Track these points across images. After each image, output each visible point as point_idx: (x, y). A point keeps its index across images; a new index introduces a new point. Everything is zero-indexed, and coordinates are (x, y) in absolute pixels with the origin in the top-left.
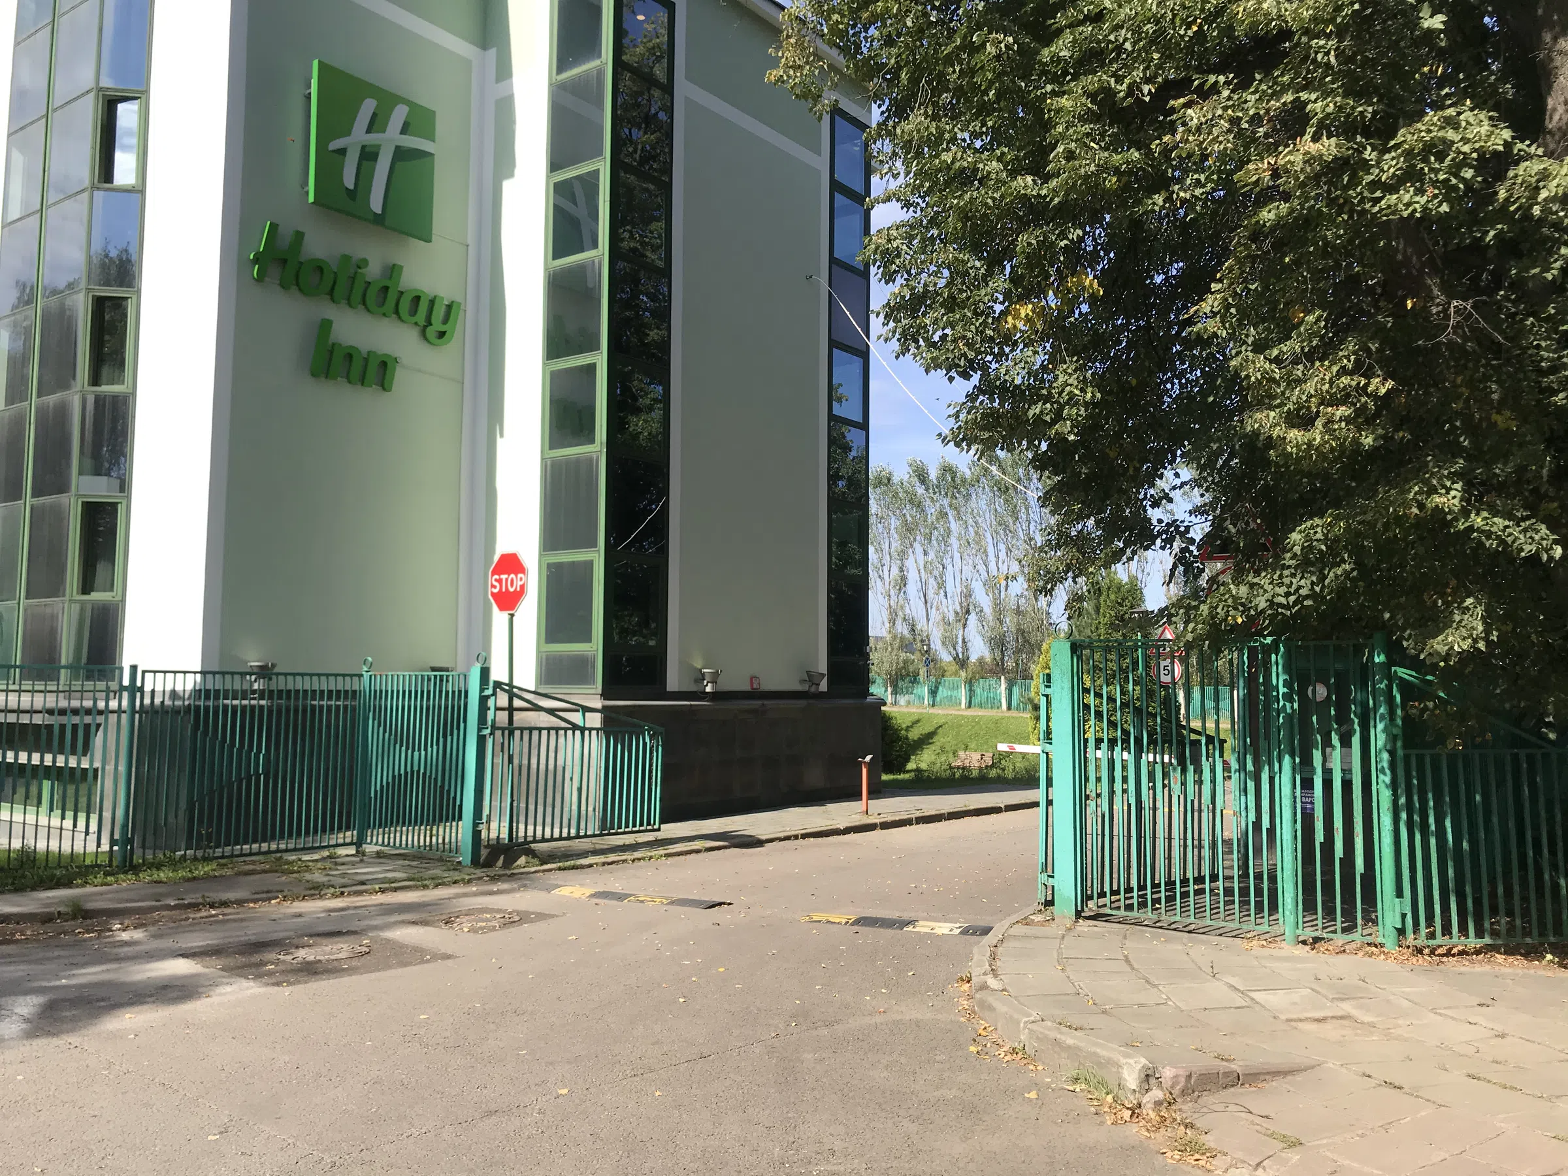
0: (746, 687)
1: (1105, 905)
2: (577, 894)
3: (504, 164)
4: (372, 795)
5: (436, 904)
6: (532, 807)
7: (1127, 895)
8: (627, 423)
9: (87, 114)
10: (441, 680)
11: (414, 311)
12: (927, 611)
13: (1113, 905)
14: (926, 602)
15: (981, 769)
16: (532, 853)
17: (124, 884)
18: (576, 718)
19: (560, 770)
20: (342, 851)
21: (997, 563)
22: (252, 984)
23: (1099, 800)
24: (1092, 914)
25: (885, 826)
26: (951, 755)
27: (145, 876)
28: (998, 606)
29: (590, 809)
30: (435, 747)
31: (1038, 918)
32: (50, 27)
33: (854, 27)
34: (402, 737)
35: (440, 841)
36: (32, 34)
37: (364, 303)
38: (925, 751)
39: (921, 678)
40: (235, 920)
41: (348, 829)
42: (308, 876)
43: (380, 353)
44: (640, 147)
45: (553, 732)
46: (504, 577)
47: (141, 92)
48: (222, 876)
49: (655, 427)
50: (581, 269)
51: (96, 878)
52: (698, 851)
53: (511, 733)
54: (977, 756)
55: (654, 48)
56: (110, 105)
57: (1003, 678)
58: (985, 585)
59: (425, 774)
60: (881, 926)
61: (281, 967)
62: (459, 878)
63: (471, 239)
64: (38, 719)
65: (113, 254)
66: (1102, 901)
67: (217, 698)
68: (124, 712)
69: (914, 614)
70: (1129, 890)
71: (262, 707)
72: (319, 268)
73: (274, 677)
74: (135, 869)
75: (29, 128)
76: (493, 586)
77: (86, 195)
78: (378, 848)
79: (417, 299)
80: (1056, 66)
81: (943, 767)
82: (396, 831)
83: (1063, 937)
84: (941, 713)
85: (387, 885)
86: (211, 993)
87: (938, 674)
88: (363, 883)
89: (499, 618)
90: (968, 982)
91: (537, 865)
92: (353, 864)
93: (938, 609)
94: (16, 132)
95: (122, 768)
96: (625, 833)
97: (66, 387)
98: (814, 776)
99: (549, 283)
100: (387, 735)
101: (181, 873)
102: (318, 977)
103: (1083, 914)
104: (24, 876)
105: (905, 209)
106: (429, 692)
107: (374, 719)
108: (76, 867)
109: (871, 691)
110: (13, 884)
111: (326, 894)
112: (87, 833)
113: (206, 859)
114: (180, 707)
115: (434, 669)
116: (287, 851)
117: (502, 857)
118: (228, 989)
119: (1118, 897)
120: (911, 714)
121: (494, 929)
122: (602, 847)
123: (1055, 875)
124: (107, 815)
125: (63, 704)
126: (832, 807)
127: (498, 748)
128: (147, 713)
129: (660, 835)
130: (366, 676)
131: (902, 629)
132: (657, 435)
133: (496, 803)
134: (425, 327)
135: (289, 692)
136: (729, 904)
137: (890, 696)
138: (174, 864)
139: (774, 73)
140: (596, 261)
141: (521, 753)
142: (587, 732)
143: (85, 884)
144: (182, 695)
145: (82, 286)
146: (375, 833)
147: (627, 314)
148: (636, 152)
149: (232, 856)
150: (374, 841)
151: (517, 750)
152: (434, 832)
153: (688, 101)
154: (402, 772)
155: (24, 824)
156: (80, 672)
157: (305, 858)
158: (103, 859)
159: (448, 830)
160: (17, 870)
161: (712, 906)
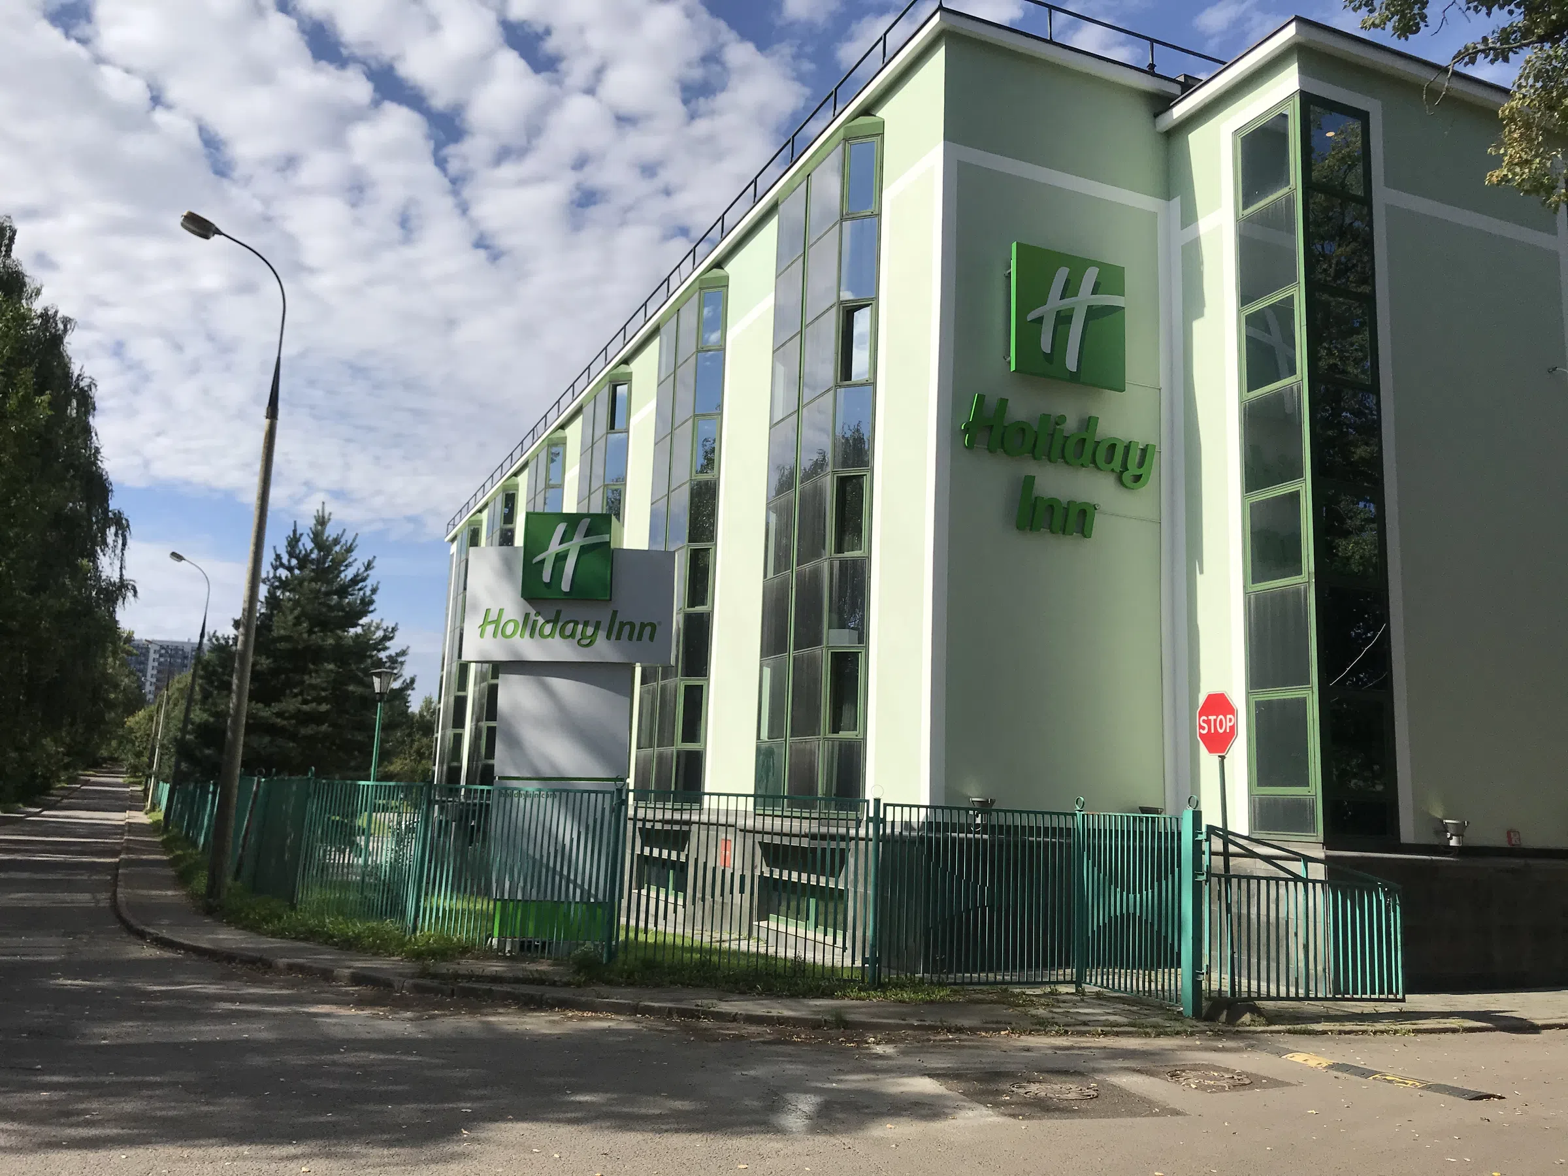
2: (1313, 1063)
3: (1193, 304)
4: (1090, 935)
5: (1158, 1054)
6: (1254, 960)
8: (1336, 547)
9: (830, 325)
10: (1153, 821)
11: (1110, 459)
16: (1257, 1011)
17: (875, 1000)
18: (1297, 867)
19: (1282, 922)
20: (1063, 989)
22: (991, 1112)
27: (892, 995)
29: (1320, 968)
30: (1150, 890)
32: (802, 257)
34: (1113, 879)
35: (1160, 987)
36: (789, 266)
37: (1063, 457)
40: (970, 1047)
41: (1067, 966)
42: (1033, 1012)
43: (1080, 501)
44: (1334, 261)
45: (1273, 883)
46: (1212, 718)
47: (872, 299)
48: (954, 1002)
49: (1369, 548)
50: (1279, 397)
51: (852, 991)
52: (1454, 1031)
53: (1228, 882)
55: (1344, 158)
56: (848, 314)
59: (1140, 917)
61: (1015, 1099)
62: (1179, 1029)
63: (1163, 383)
64: (805, 843)
65: (848, 434)
67: (946, 830)
68: (871, 840)
71: (985, 841)
72: (1022, 429)
73: (994, 814)
74: (878, 985)
75: (788, 344)
76: (1202, 728)
77: (832, 392)
78: (1097, 989)
79: (1113, 447)
82: (1114, 973)
85: (1109, 1029)
86: (957, 1116)
88: (1085, 1024)
89: (1208, 761)
91: (1264, 1025)
92: (1075, 1005)
94: (779, 348)
95: (870, 892)
96: (1362, 1000)
97: (819, 556)
99: (1245, 414)
100: (1102, 875)
101: (921, 996)
102: (1050, 1114)
104: (797, 984)
106: (1141, 833)
107: (1088, 859)
108: (836, 980)
110: (789, 990)
111: (1051, 1031)
112: (844, 949)
113: (941, 984)
114: (915, 837)
115: (1144, 810)
116: (1011, 983)
117: (1225, 1013)
118: (970, 1114)
121: (1223, 1089)
122: (1337, 1013)
124: (859, 934)
125: (824, 830)
127: (1215, 896)
128: (888, 842)
129: (1405, 1007)
130: (1079, 815)
132: (1372, 557)
133: (1216, 953)
134: (1122, 473)
135: (1009, 827)
136: (1500, 1098)
138: (916, 986)
139: (1496, 174)
140: (1295, 388)
141: (1239, 902)
142: (1310, 885)
143: (844, 997)
144: (916, 826)
145: (829, 469)
146: (1094, 973)
147: (1330, 433)
148: (1331, 267)
149: (963, 983)
150: (1093, 981)
151: (1235, 898)
152: (1153, 978)
153: (1390, 209)
154: (1118, 913)
155: (796, 936)
156: (833, 803)
157: (1029, 992)
158: (857, 975)
159: (1166, 977)
160: (792, 978)
161: (1480, 1097)
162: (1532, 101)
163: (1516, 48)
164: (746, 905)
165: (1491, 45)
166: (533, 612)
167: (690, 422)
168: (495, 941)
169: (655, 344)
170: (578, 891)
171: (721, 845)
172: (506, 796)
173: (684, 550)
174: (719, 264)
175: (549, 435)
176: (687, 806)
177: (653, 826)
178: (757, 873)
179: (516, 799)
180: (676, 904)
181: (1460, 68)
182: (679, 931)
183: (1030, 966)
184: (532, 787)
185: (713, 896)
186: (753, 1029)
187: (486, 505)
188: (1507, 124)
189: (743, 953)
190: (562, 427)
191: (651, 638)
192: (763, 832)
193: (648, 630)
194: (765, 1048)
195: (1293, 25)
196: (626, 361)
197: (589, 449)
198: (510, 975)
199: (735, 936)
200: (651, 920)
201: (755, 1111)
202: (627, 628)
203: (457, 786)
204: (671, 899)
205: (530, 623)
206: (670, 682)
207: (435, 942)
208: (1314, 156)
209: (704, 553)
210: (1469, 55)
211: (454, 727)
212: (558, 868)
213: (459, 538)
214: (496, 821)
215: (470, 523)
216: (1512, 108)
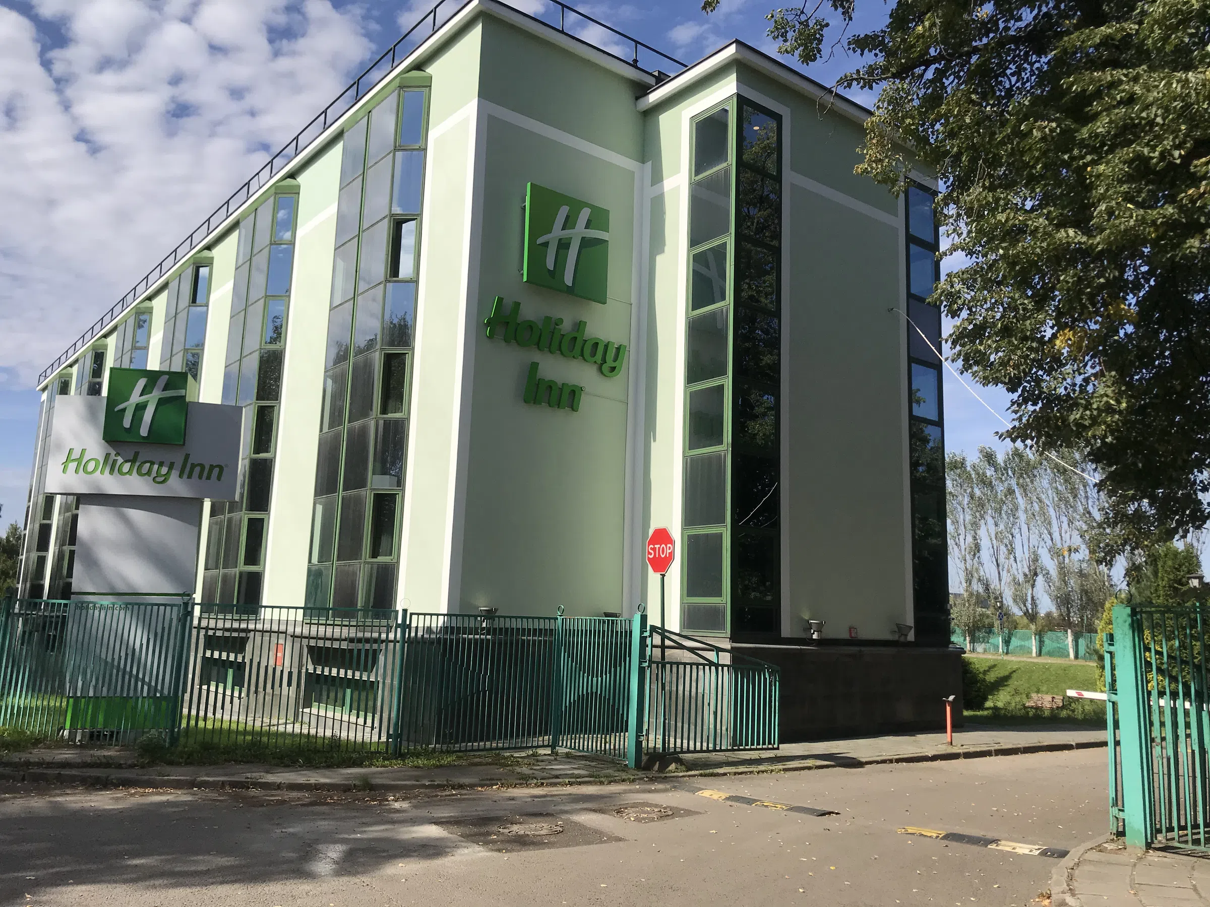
0: (845, 635)
1: (1173, 839)
2: (715, 797)
3: (657, 242)
4: (563, 710)
5: (610, 797)
6: (679, 725)
7: (1194, 831)
8: (747, 427)
9: (383, 232)
10: (613, 623)
11: (593, 354)
12: (999, 573)
13: (1181, 839)
14: (998, 565)
15: (1052, 709)
16: (680, 761)
17: (395, 767)
18: (711, 656)
19: (700, 696)
20: (541, 751)
21: (1060, 531)
22: (481, 849)
23: (1164, 743)
24: (1161, 846)
25: (968, 755)
26: (1024, 696)
27: (409, 762)
28: (1063, 571)
29: (724, 728)
30: (608, 675)
31: (1110, 846)
32: (362, 177)
33: (923, 125)
34: (583, 666)
35: (612, 747)
36: (351, 183)
37: (560, 349)
38: (1001, 692)
39: (995, 630)
40: (469, 800)
41: (546, 734)
42: (518, 769)
43: (570, 384)
44: (756, 221)
45: (694, 667)
46: (657, 546)
47: (418, 215)
48: (459, 766)
49: (769, 429)
50: (713, 315)
51: (378, 761)
52: (809, 768)
53: (664, 666)
54: (1048, 698)
55: (765, 147)
56: (398, 224)
57: (1069, 631)
58: (1050, 551)
59: (601, 695)
60: (968, 842)
61: (501, 838)
62: (626, 778)
63: (634, 300)
64: (344, 645)
65: (396, 321)
66: (1170, 835)
67: (458, 633)
68: (398, 642)
69: (988, 576)
70: (1196, 826)
71: (488, 640)
72: (530, 326)
73: (497, 619)
74: (401, 756)
75: (347, 244)
76: (650, 553)
77: (382, 286)
78: (568, 750)
79: (596, 345)
80: (1094, 141)
81: (1018, 707)
82: (580, 737)
83: (1135, 865)
84: (1013, 660)
85: (573, 780)
86: (454, 853)
87: (1010, 626)
88: (557, 777)
89: (654, 578)
90: (1049, 898)
91: (684, 771)
92: (550, 762)
93: (1008, 571)
94: (339, 247)
95: (396, 683)
96: (751, 750)
97: (367, 415)
98: (905, 711)
99: (689, 327)
100: (574, 664)
101: (433, 762)
102: (527, 848)
103: (1153, 846)
104: (332, 757)
105: (969, 256)
106: (604, 631)
107: (565, 652)
108: (365, 752)
109: (952, 640)
110: (326, 762)
111: (531, 784)
112: (373, 728)
113: (448, 752)
114: (433, 639)
115: (607, 615)
116: (503, 749)
117: (658, 763)
118: (466, 851)
119: (1185, 832)
120: (987, 660)
121: (653, 820)
122: (734, 760)
123: (1125, 809)
124: (385, 716)
125: (360, 635)
126: (921, 737)
127: (653, 677)
128: (412, 643)
129: (779, 753)
130: (559, 621)
131: (978, 587)
132: (770, 435)
133: (653, 720)
134: (602, 364)
135: (507, 629)
136: (837, 814)
137: (968, 645)
138: (429, 754)
139: (861, 167)
140: (724, 310)
141: (671, 682)
142: (720, 668)
143: (371, 765)
144: (435, 630)
145: (378, 347)
146: (565, 738)
147: (747, 345)
148: (753, 225)
149: (466, 751)
150: (565, 744)
151: (668, 679)
152: (608, 740)
153: (793, 186)
154: (585, 693)
155: (334, 719)
156: (370, 613)
157: (516, 755)
158: (382, 748)
159: (617, 739)
160: (328, 752)
161: (823, 814)
162: (885, 118)
163: (878, 80)
164: (293, 694)
165: (861, 76)
166: (113, 453)
167: (263, 300)
168: (66, 733)
169: (235, 236)
170: (146, 688)
171: (273, 647)
172: (81, 608)
173: (252, 406)
174: (292, 175)
175: (138, 304)
176: (245, 617)
177: (214, 633)
178: (304, 670)
179: (91, 612)
180: (232, 696)
181: (841, 91)
182: (234, 718)
183: (518, 736)
184: (106, 601)
185: (265, 689)
186: (294, 794)
187: (76, 361)
188: (869, 133)
189: (289, 734)
190: (150, 298)
191: (219, 478)
192: (309, 638)
193: (216, 471)
194: (304, 809)
195: (734, 46)
196: (209, 247)
197: (172, 318)
198: (80, 761)
199: (282, 721)
200: (211, 709)
201: (291, 861)
202: (197, 469)
203: (38, 600)
204: (228, 692)
205: (110, 462)
206: (236, 515)
207: (9, 734)
208: (745, 143)
209: (269, 410)
210: (847, 82)
211: (38, 550)
212: (128, 669)
213: (50, 387)
214: (72, 631)
215: (60, 375)
216: (872, 122)
